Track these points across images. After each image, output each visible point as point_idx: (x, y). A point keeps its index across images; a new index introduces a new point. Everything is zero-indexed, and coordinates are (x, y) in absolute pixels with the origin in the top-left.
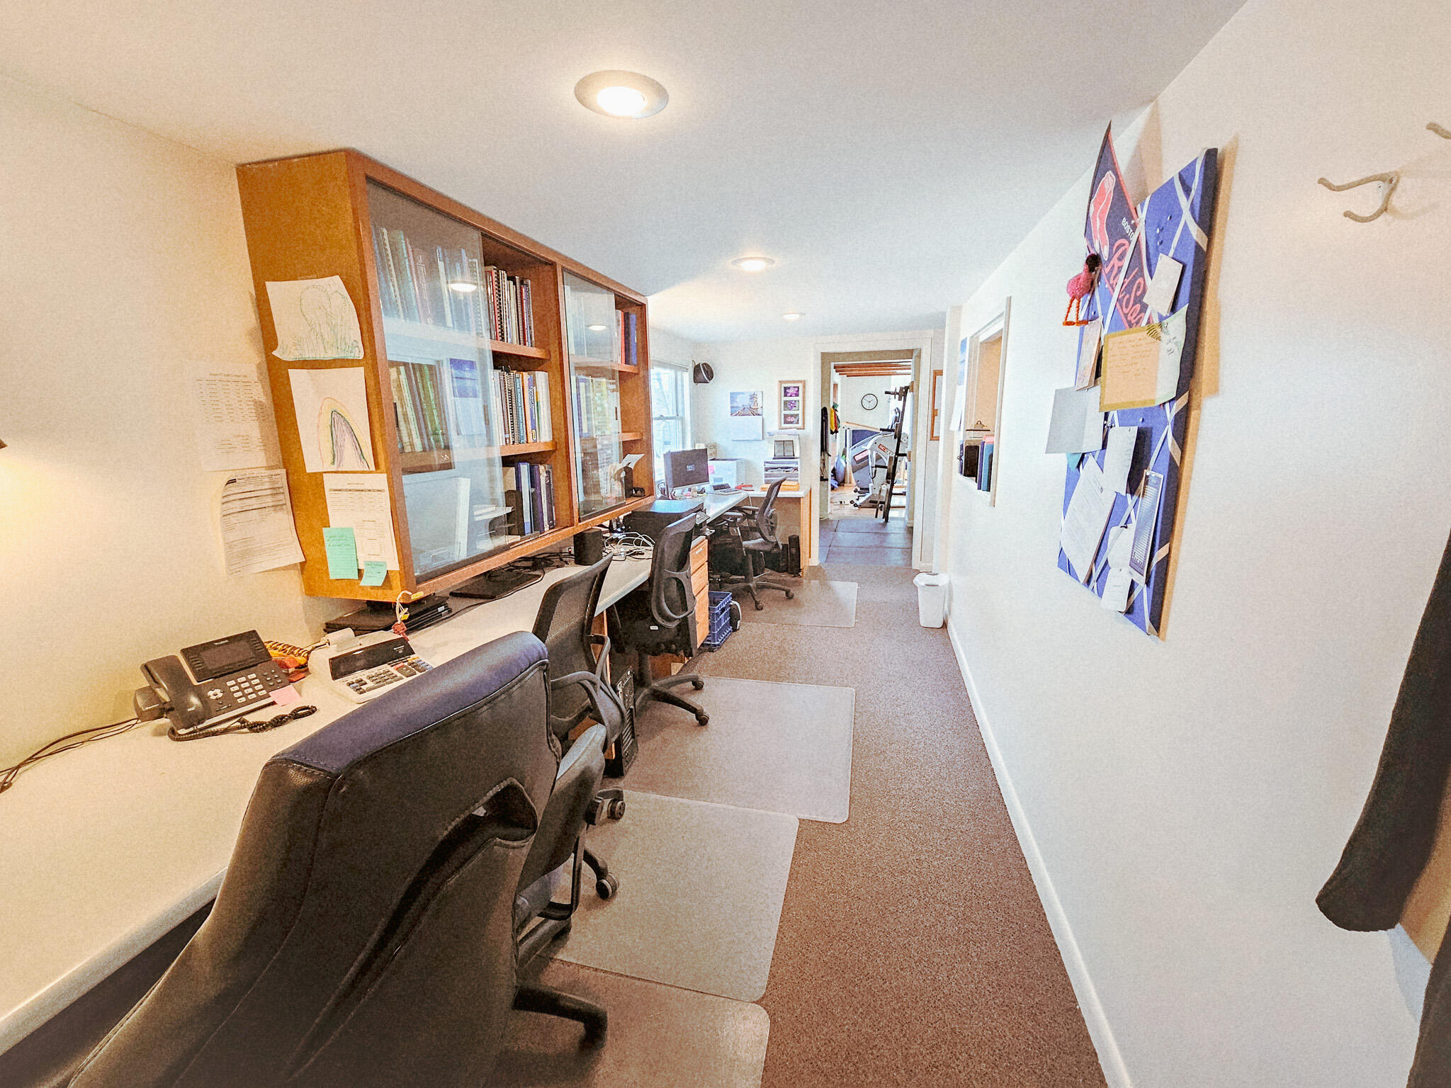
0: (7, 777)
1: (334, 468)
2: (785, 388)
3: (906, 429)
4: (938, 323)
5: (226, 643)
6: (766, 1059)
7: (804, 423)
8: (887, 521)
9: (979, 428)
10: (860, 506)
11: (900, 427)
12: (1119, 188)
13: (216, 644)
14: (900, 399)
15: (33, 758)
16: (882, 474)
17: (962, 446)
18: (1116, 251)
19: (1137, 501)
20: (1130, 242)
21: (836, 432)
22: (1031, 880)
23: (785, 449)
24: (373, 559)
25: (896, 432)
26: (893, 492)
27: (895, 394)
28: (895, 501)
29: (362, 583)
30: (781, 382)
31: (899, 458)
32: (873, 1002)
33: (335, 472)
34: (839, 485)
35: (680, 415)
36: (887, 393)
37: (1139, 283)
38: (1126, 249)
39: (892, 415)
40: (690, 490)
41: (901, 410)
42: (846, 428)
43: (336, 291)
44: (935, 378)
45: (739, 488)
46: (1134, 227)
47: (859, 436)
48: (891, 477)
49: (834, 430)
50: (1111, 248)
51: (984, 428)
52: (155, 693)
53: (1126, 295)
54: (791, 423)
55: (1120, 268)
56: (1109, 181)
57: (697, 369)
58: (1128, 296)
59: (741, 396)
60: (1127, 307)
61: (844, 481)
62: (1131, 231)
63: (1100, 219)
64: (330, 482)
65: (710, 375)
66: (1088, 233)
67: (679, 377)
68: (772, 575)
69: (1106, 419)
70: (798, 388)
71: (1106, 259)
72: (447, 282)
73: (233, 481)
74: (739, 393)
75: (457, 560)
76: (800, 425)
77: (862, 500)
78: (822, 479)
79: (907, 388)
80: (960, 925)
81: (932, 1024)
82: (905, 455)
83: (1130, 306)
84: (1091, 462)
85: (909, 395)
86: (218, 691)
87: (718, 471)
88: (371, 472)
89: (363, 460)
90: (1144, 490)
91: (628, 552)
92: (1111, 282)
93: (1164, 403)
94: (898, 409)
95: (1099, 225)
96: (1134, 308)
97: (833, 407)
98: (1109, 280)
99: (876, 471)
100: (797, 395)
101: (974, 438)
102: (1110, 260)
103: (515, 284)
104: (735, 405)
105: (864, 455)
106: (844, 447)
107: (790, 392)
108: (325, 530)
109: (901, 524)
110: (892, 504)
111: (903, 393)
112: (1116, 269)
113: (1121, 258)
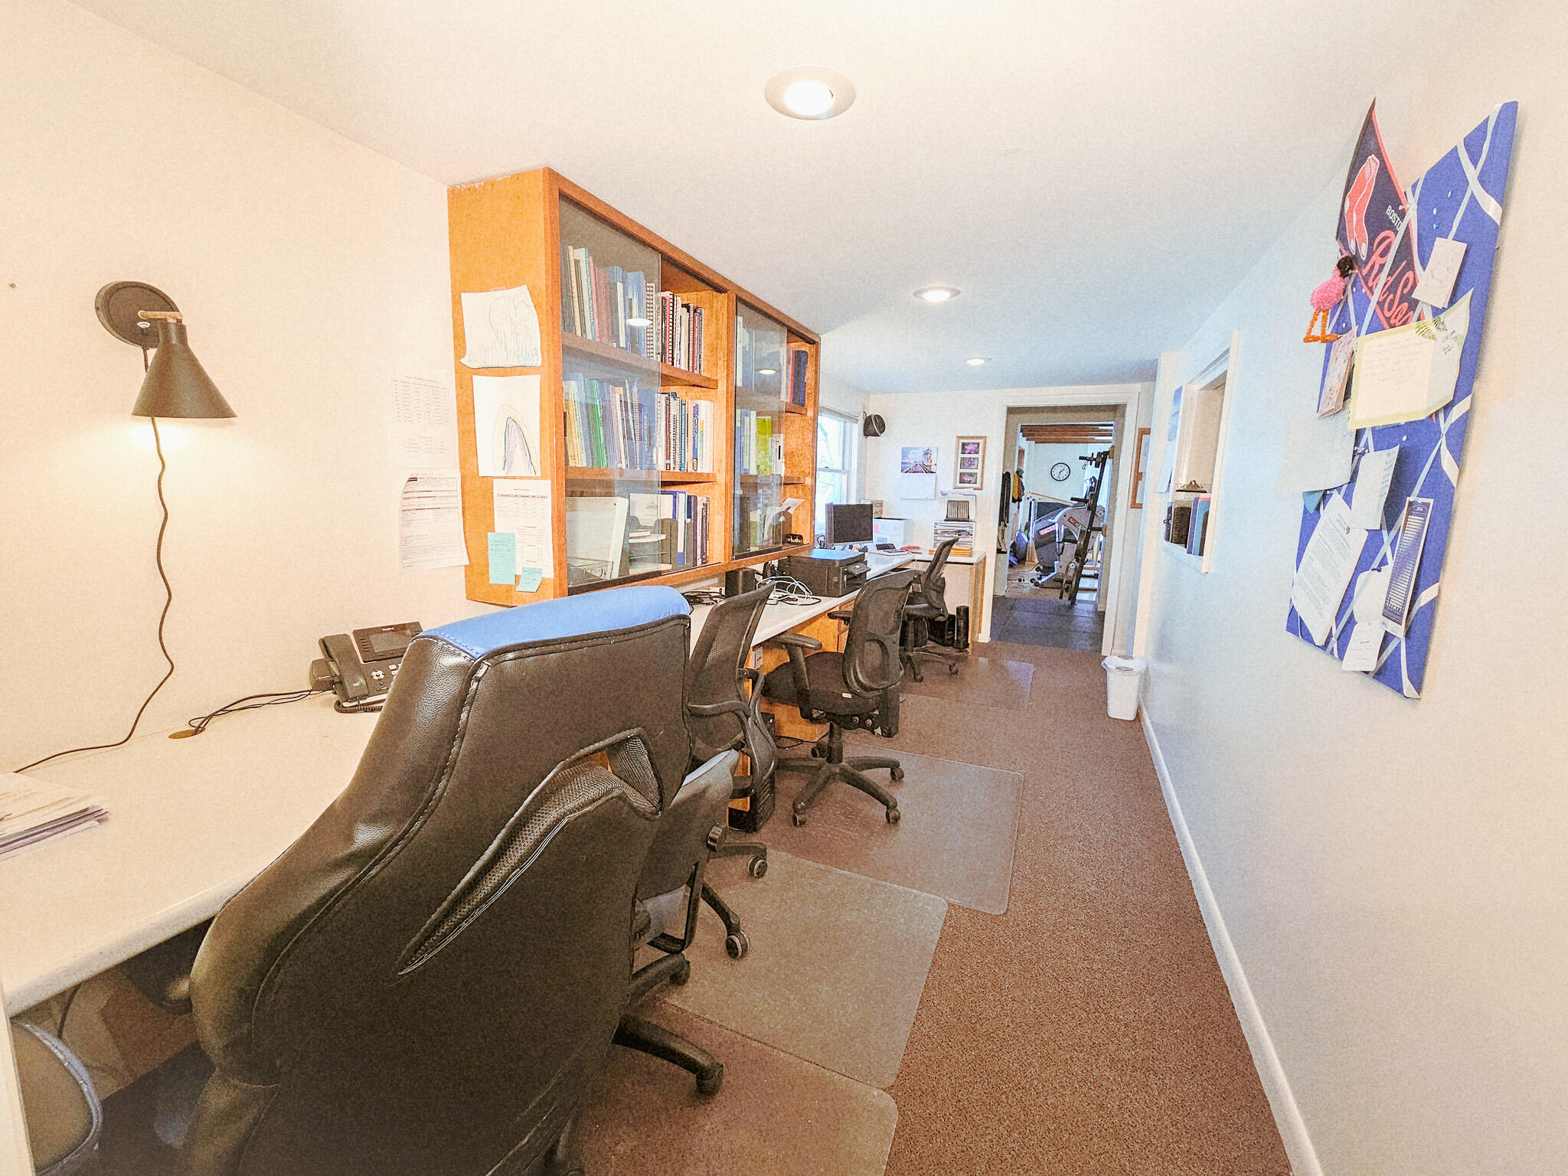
0: (201, 724)
1: (503, 474)
2: (964, 445)
3: (1102, 501)
4: (1148, 373)
5: (393, 631)
6: (890, 1153)
7: (982, 484)
8: (1073, 603)
9: (1193, 488)
10: (1042, 586)
11: (1095, 497)
12: (1384, 173)
13: (384, 630)
14: (1097, 466)
15: (225, 711)
16: (1070, 549)
17: (1170, 510)
18: (1378, 246)
19: (1396, 536)
20: (1396, 232)
21: (1020, 500)
22: (1234, 1014)
23: (958, 512)
24: (531, 565)
25: (1090, 501)
26: (1084, 572)
27: (1090, 460)
28: (1084, 583)
29: (519, 588)
30: (959, 438)
31: (1093, 533)
32: (1023, 1116)
33: (505, 478)
34: (1018, 562)
35: (846, 468)
36: (1081, 458)
37: (1408, 279)
38: (1391, 242)
39: (1088, 485)
40: (851, 547)
41: (1097, 479)
42: (1031, 500)
43: (523, 301)
44: (1140, 440)
45: (903, 550)
46: (1402, 215)
47: (1045, 509)
48: (1081, 556)
49: (1016, 498)
50: (1371, 244)
51: (1198, 489)
52: (329, 666)
53: (1388, 295)
54: (969, 482)
55: (1382, 266)
56: (1371, 166)
57: (868, 421)
58: (1391, 296)
59: (913, 451)
60: (1389, 309)
61: (1024, 559)
62: (1399, 219)
63: (1357, 215)
64: (499, 487)
65: (882, 427)
66: (1341, 235)
67: (848, 429)
68: (934, 647)
69: (1357, 444)
70: (978, 444)
71: (1364, 259)
72: (625, 317)
73: (415, 479)
74: (911, 449)
75: (608, 578)
76: (978, 485)
77: (1044, 579)
78: (999, 551)
79: (1106, 454)
80: (1138, 1050)
81: (1095, 1156)
82: (1100, 529)
83: (1395, 307)
84: (1336, 499)
85: (1109, 461)
86: (380, 672)
87: (882, 531)
88: (536, 478)
89: (531, 466)
90: (1406, 521)
91: (780, 598)
92: (1370, 285)
93: (1437, 413)
94: (1093, 477)
95: (1356, 221)
96: (1399, 309)
97: (1017, 472)
98: (1366, 283)
99: (1063, 547)
100: (977, 453)
101: (1185, 498)
102: (1369, 257)
103: (688, 311)
104: (906, 461)
105: (1051, 529)
106: (1027, 521)
107: (969, 448)
108: (490, 534)
109: (1091, 607)
110: (1081, 585)
111: (1101, 460)
112: (1377, 267)
113: (1383, 254)
